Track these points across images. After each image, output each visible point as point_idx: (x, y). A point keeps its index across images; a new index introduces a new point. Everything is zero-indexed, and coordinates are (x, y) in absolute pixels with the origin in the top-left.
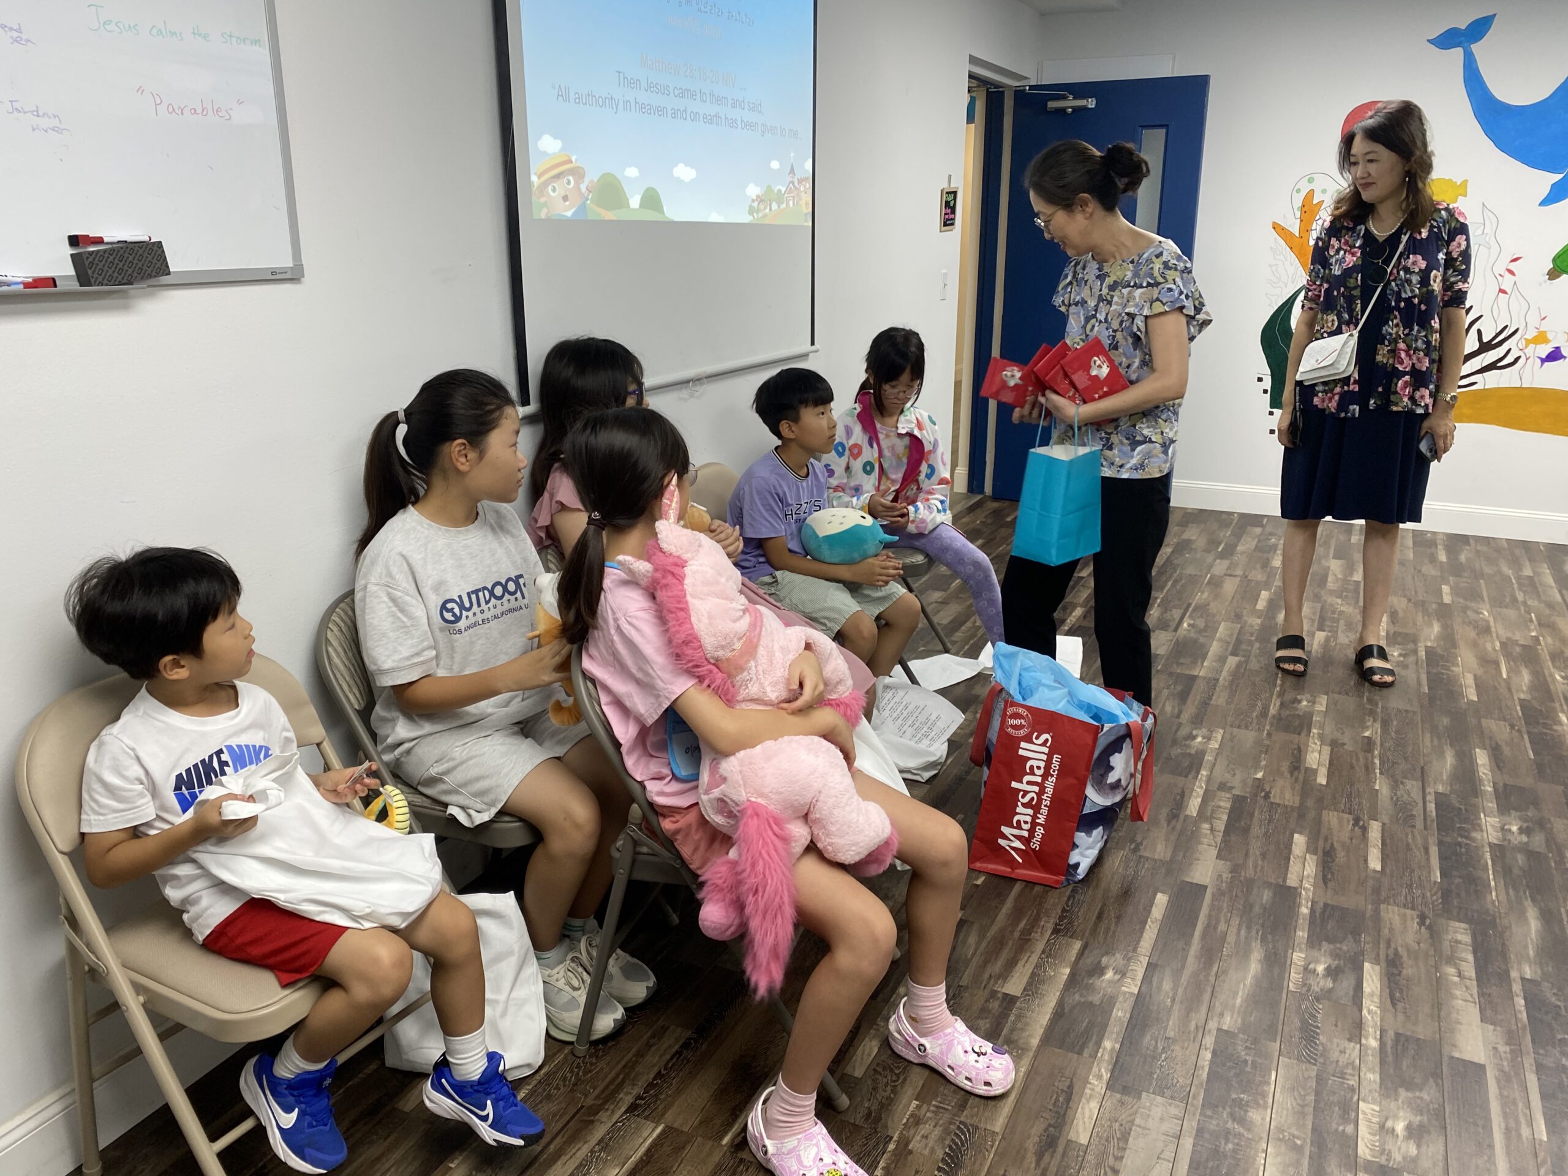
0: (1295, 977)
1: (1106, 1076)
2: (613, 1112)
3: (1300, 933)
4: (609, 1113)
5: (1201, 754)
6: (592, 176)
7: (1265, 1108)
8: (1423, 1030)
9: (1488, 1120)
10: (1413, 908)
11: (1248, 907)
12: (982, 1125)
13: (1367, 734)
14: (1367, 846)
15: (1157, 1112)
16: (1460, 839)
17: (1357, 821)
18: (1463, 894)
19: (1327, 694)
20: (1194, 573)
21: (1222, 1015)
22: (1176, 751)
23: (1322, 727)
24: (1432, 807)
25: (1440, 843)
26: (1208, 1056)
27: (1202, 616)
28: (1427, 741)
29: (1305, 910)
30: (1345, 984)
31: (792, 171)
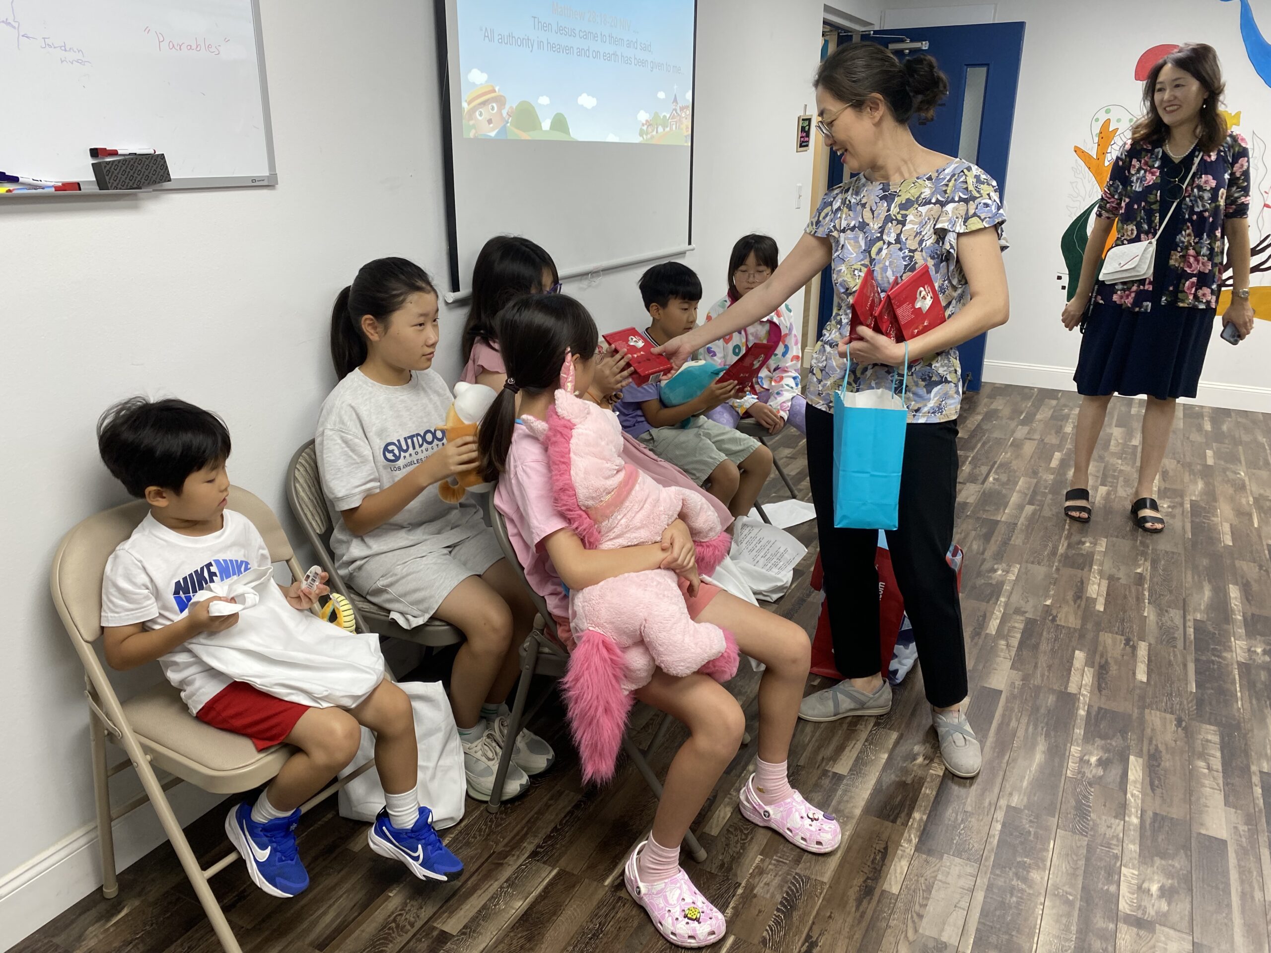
0: (1072, 766)
1: (915, 840)
2: (518, 856)
3: (1077, 731)
4: (515, 858)
5: (1000, 585)
6: (512, 103)
7: (1044, 870)
8: (1176, 812)
9: (1227, 885)
10: (1172, 713)
11: (1036, 709)
12: (813, 876)
13: (1139, 570)
14: (1135, 661)
15: (955, 871)
16: (1213, 658)
17: (1128, 641)
18: (1214, 702)
19: (1106, 537)
20: (999, 436)
21: (1011, 794)
22: (980, 581)
23: (1101, 564)
24: (1191, 631)
25: (1197, 661)
26: (998, 827)
27: (1005, 472)
28: (1189, 578)
29: (1082, 713)
30: (1114, 772)
31: (675, 100)
